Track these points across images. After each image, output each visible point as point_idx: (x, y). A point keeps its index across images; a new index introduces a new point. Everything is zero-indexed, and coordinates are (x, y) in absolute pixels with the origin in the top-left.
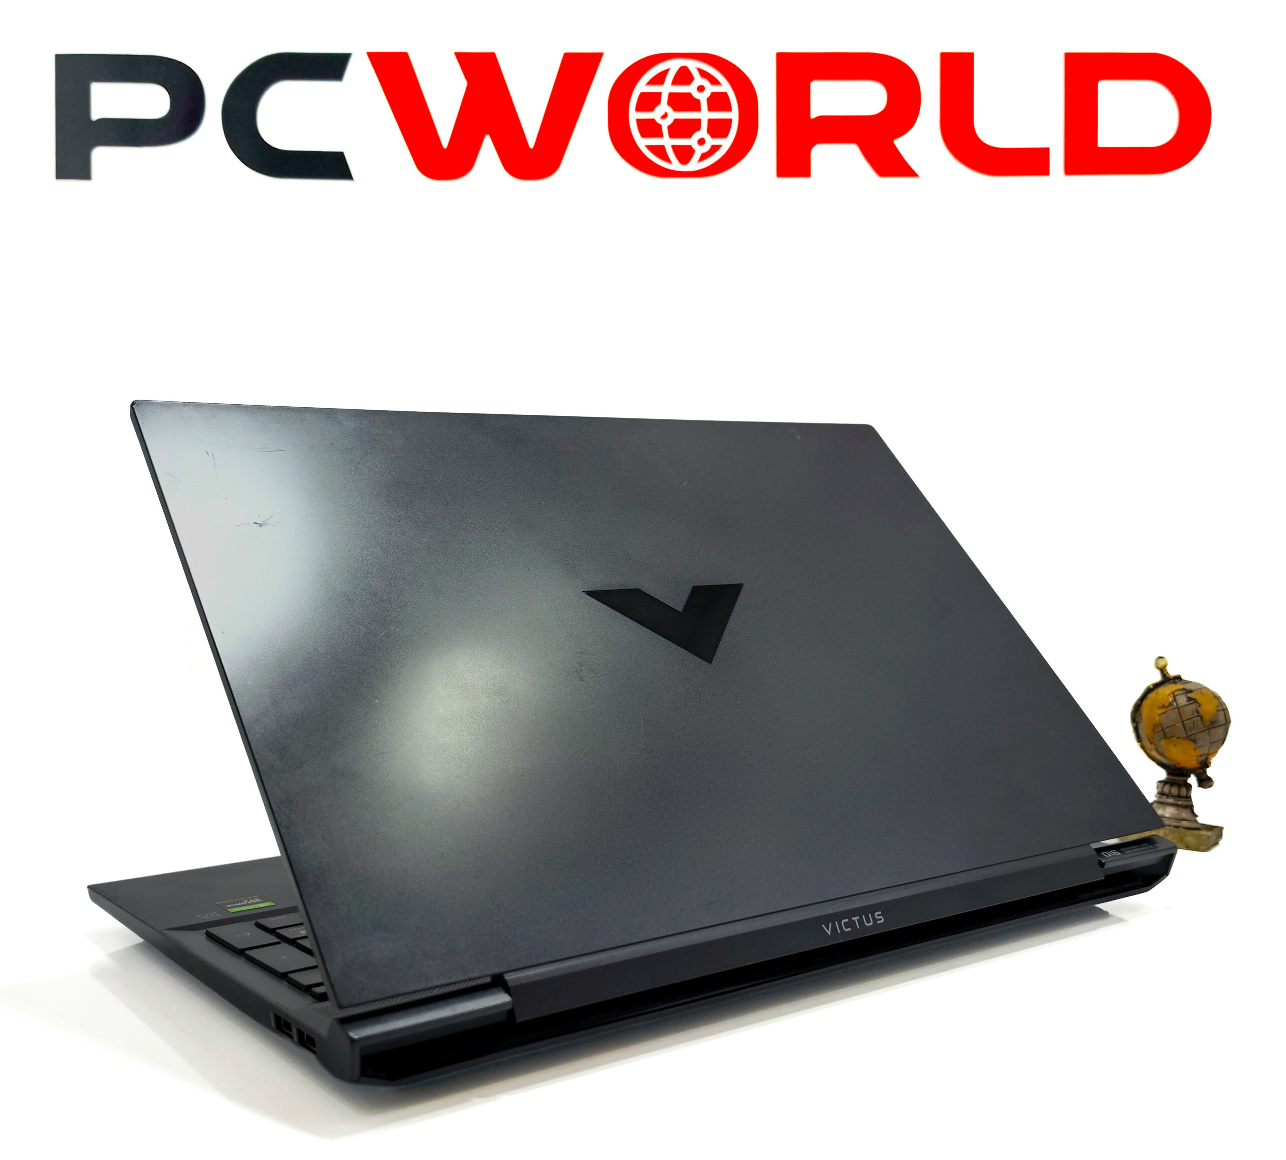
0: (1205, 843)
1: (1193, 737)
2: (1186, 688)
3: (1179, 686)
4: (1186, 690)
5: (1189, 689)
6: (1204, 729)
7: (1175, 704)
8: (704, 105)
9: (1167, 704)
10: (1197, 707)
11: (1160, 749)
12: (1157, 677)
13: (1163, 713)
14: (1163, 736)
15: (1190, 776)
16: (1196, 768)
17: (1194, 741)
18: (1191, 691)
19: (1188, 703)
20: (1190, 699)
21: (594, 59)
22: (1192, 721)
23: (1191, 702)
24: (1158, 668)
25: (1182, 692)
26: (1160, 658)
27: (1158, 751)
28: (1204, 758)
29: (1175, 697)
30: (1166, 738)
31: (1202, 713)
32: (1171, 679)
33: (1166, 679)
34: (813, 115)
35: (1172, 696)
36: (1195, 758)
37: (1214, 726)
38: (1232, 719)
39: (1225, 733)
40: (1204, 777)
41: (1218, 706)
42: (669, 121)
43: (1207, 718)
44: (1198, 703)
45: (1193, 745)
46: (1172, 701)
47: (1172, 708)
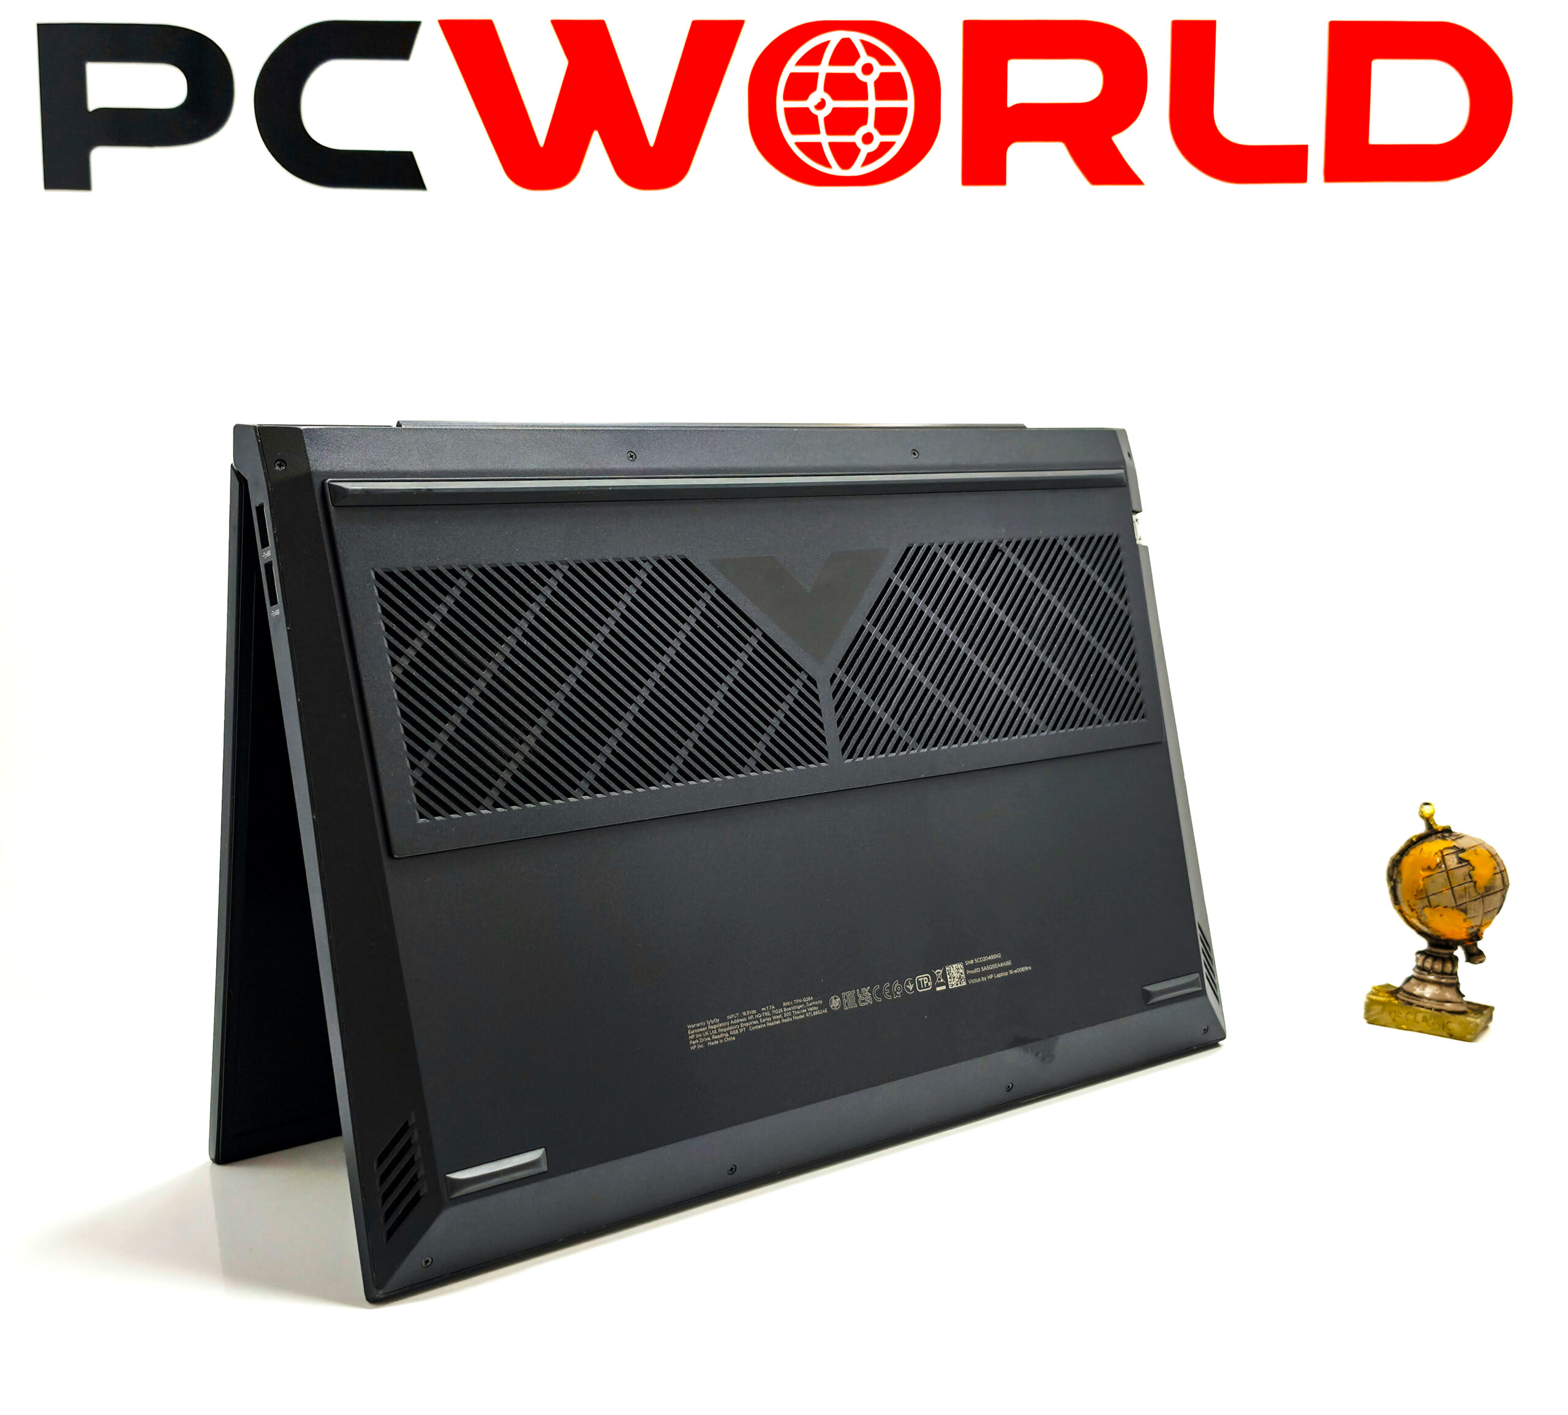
0: (1473, 1032)
1: (1463, 907)
2: (1457, 846)
3: (1449, 843)
4: (1458, 848)
5: (1461, 847)
6: (1478, 897)
7: (1443, 866)
8: (871, 91)
9: (1433, 866)
10: (1471, 870)
11: (1422, 918)
12: (1421, 828)
13: (1428, 877)
14: (1428, 904)
15: (1456, 949)
16: (1465, 940)
17: (1465, 911)
18: (1463, 850)
19: (1460, 865)
20: (1461, 860)
21: (733, 29)
22: (1464, 888)
23: (1463, 864)
24: (1422, 817)
25: (1452, 851)
26: (1427, 804)
27: (1419, 920)
28: (1475, 929)
29: (1443, 857)
30: (1430, 907)
31: (1475, 878)
32: (1440, 832)
33: (1433, 832)
34: (1011, 102)
35: (1440, 855)
36: (1465, 930)
37: (1489, 893)
38: (1510, 882)
39: (1502, 900)
40: (1475, 950)
41: (1495, 868)
42: (827, 111)
43: (1481, 884)
44: (1471, 865)
45: (1463, 916)
46: (1440, 862)
47: (1440, 871)
